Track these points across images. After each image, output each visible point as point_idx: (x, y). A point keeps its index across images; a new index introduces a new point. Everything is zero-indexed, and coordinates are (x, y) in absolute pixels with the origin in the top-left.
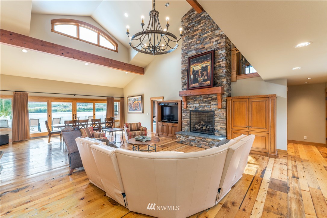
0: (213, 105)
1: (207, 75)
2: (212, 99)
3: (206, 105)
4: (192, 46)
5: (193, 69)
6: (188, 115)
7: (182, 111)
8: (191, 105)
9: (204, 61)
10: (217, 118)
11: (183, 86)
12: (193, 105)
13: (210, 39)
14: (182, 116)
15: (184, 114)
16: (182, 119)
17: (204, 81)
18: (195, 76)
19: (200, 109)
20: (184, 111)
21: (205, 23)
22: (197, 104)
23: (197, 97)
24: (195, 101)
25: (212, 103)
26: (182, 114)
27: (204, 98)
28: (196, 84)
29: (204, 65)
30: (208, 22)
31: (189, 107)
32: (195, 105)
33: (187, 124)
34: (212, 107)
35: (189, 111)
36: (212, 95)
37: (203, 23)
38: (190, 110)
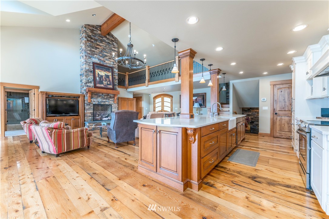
0: (111, 101)
1: (109, 81)
2: (110, 97)
3: (107, 100)
4: (96, 54)
5: (98, 73)
6: (92, 108)
7: (85, 105)
8: (95, 100)
9: (106, 71)
10: (113, 109)
11: (87, 83)
12: (97, 100)
13: (109, 58)
14: (85, 108)
15: (87, 107)
16: (86, 112)
17: (108, 84)
18: (101, 79)
19: (102, 103)
20: (87, 104)
21: (106, 46)
22: (100, 99)
23: (100, 94)
24: (98, 97)
25: (110, 100)
26: (85, 107)
27: (105, 96)
28: (102, 85)
29: (106, 74)
30: (108, 47)
31: (93, 101)
32: (98, 100)
33: (90, 115)
34: (111, 102)
35: (92, 105)
36: (111, 95)
37: (104, 44)
38: (93, 103)
